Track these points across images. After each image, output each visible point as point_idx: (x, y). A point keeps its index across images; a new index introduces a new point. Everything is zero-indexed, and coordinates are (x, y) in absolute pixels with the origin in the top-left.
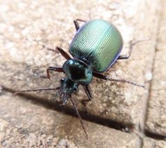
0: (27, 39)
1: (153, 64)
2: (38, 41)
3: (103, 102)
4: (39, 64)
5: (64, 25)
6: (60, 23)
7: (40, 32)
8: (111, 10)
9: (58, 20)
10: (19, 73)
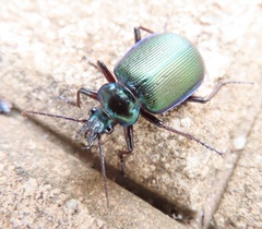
0: (63, 43)
1: (253, 125)
2: (78, 49)
3: (152, 163)
4: (70, 82)
5: (122, 32)
6: (117, 29)
7: (86, 36)
8: (202, 23)
9: (116, 24)
10: (40, 89)
